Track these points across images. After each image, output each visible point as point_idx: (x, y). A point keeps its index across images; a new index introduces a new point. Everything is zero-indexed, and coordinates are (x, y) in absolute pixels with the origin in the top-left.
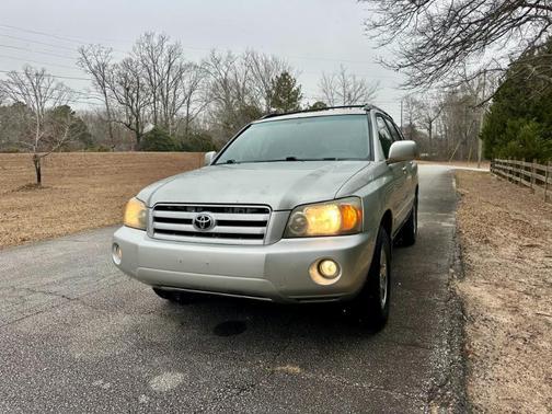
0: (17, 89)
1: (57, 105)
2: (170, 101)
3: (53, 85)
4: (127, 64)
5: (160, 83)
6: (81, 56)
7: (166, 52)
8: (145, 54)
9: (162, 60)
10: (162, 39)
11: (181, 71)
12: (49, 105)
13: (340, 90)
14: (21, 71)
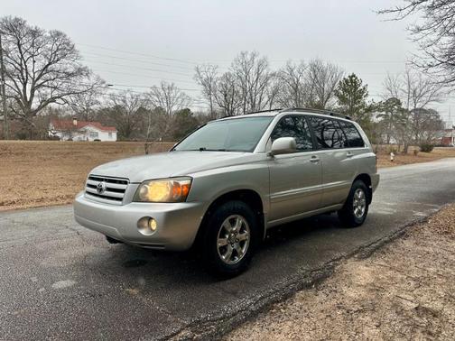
0: (156, 98)
1: (180, 109)
2: (257, 103)
3: (179, 94)
4: (227, 77)
5: (251, 90)
6: (196, 73)
7: (256, 66)
8: (240, 68)
9: (253, 71)
10: (254, 56)
11: (267, 79)
12: (174, 108)
13: (405, 88)
14: (159, 86)
